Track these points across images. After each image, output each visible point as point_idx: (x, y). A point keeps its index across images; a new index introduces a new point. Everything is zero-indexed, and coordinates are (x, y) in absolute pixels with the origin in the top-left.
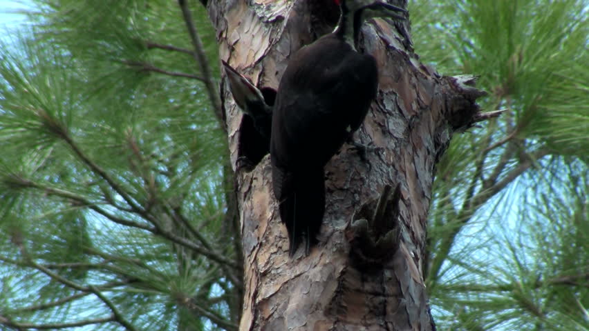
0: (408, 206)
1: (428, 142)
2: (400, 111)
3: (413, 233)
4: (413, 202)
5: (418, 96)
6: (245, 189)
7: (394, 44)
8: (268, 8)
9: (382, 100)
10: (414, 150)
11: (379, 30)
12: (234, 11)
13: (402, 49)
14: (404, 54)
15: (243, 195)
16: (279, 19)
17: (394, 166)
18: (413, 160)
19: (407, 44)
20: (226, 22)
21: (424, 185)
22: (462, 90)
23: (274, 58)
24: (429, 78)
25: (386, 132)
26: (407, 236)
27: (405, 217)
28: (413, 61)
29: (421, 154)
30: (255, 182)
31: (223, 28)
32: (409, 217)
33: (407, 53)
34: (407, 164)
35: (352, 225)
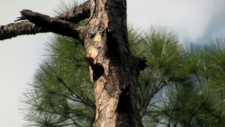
0: (132, 87)
1: (135, 72)
2: (129, 66)
3: (133, 93)
4: (133, 86)
5: (132, 62)
6: (95, 86)
7: (126, 51)
8: (97, 45)
9: (124, 64)
10: (132, 75)
11: (122, 48)
12: (90, 46)
13: (128, 52)
14: (128, 53)
15: (94, 88)
16: (100, 47)
17: (128, 78)
18: (132, 77)
19: (129, 51)
20: (88, 49)
21: (135, 82)
22: (142, 60)
23: (99, 56)
24: (135, 58)
25: (125, 71)
26: (132, 94)
27: (131, 90)
28: (131, 55)
29: (134, 75)
30: (97, 84)
31: (88, 50)
32: (132, 90)
33: (129, 53)
34: (131, 78)
35: (119, 92)
